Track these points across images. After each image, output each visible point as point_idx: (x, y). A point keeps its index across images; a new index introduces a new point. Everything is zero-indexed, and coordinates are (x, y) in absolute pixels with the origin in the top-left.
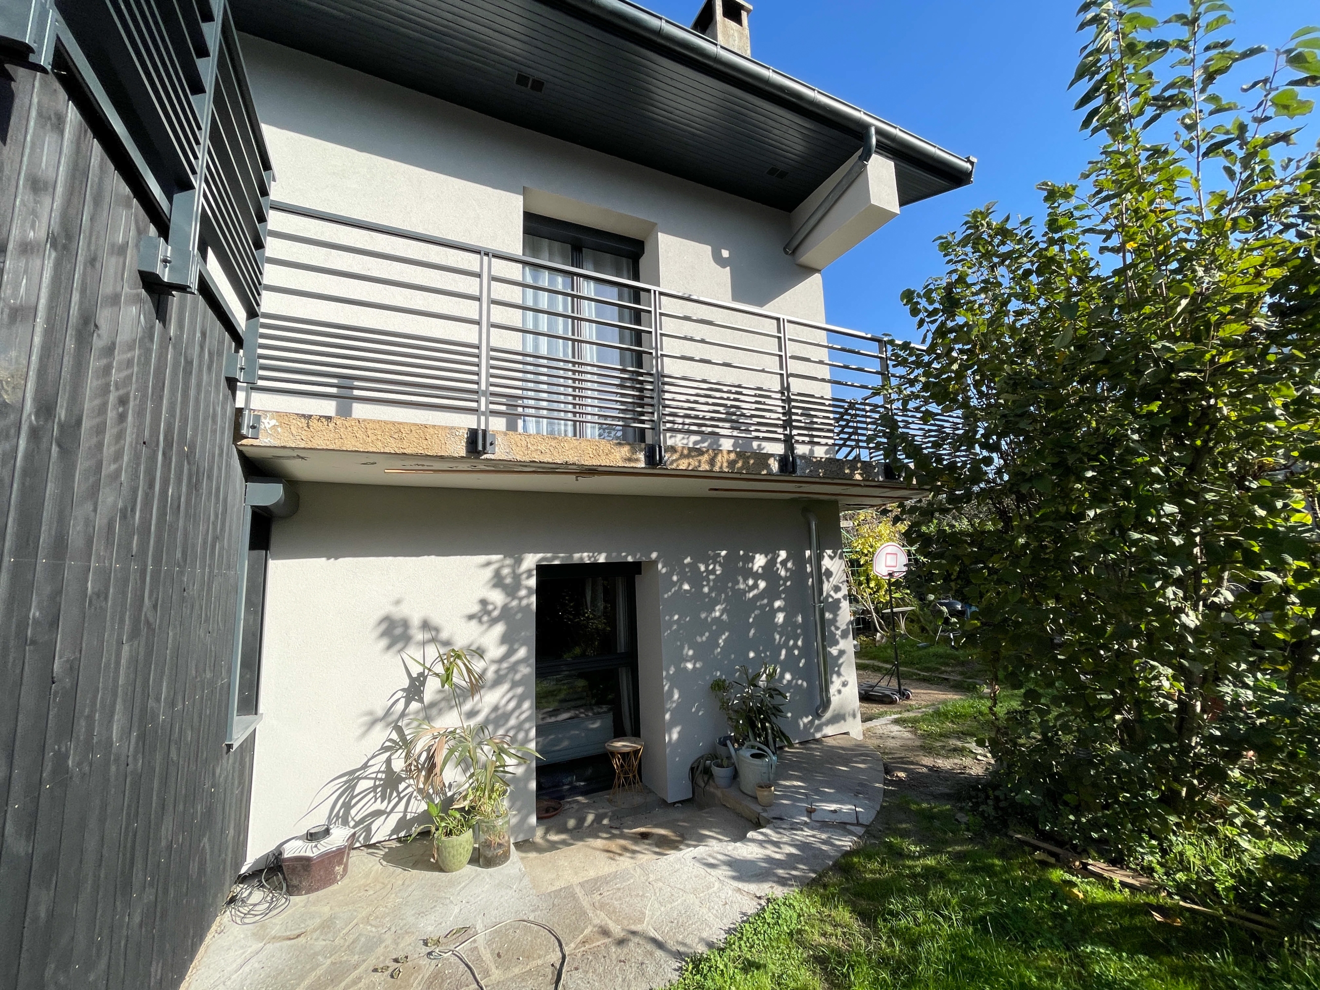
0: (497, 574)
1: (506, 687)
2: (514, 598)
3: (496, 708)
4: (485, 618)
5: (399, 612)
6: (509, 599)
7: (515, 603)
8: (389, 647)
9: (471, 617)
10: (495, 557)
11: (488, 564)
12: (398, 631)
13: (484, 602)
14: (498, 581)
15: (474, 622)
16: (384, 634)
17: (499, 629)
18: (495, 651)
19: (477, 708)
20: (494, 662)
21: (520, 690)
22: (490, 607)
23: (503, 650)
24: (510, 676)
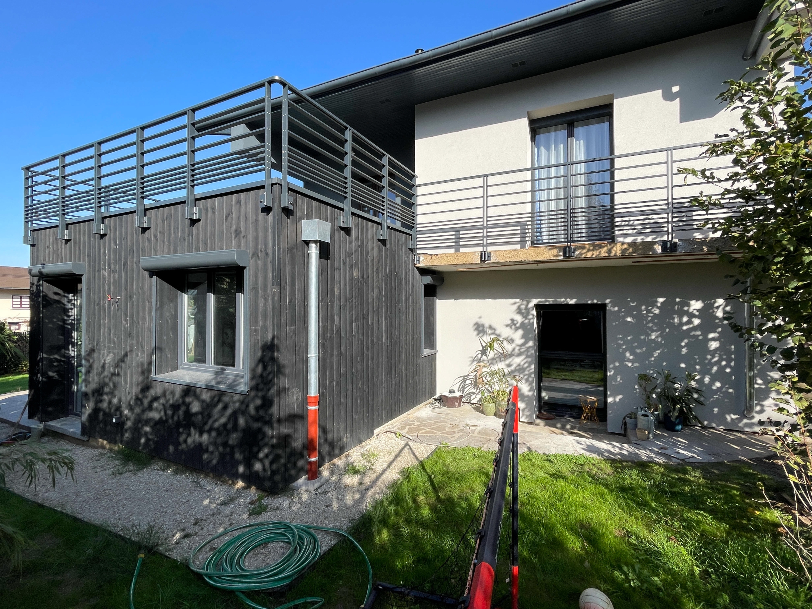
0: (519, 308)
1: (523, 357)
2: (526, 319)
3: (519, 365)
4: (513, 327)
5: (481, 321)
6: (524, 319)
7: (527, 321)
8: (478, 334)
9: (507, 326)
10: (518, 300)
11: (515, 303)
12: (481, 328)
13: (512, 320)
14: (519, 311)
15: (509, 328)
16: (476, 329)
17: (520, 332)
18: (519, 341)
19: (512, 363)
20: (518, 345)
21: (529, 360)
22: (515, 322)
23: (522, 341)
24: (526, 353)
